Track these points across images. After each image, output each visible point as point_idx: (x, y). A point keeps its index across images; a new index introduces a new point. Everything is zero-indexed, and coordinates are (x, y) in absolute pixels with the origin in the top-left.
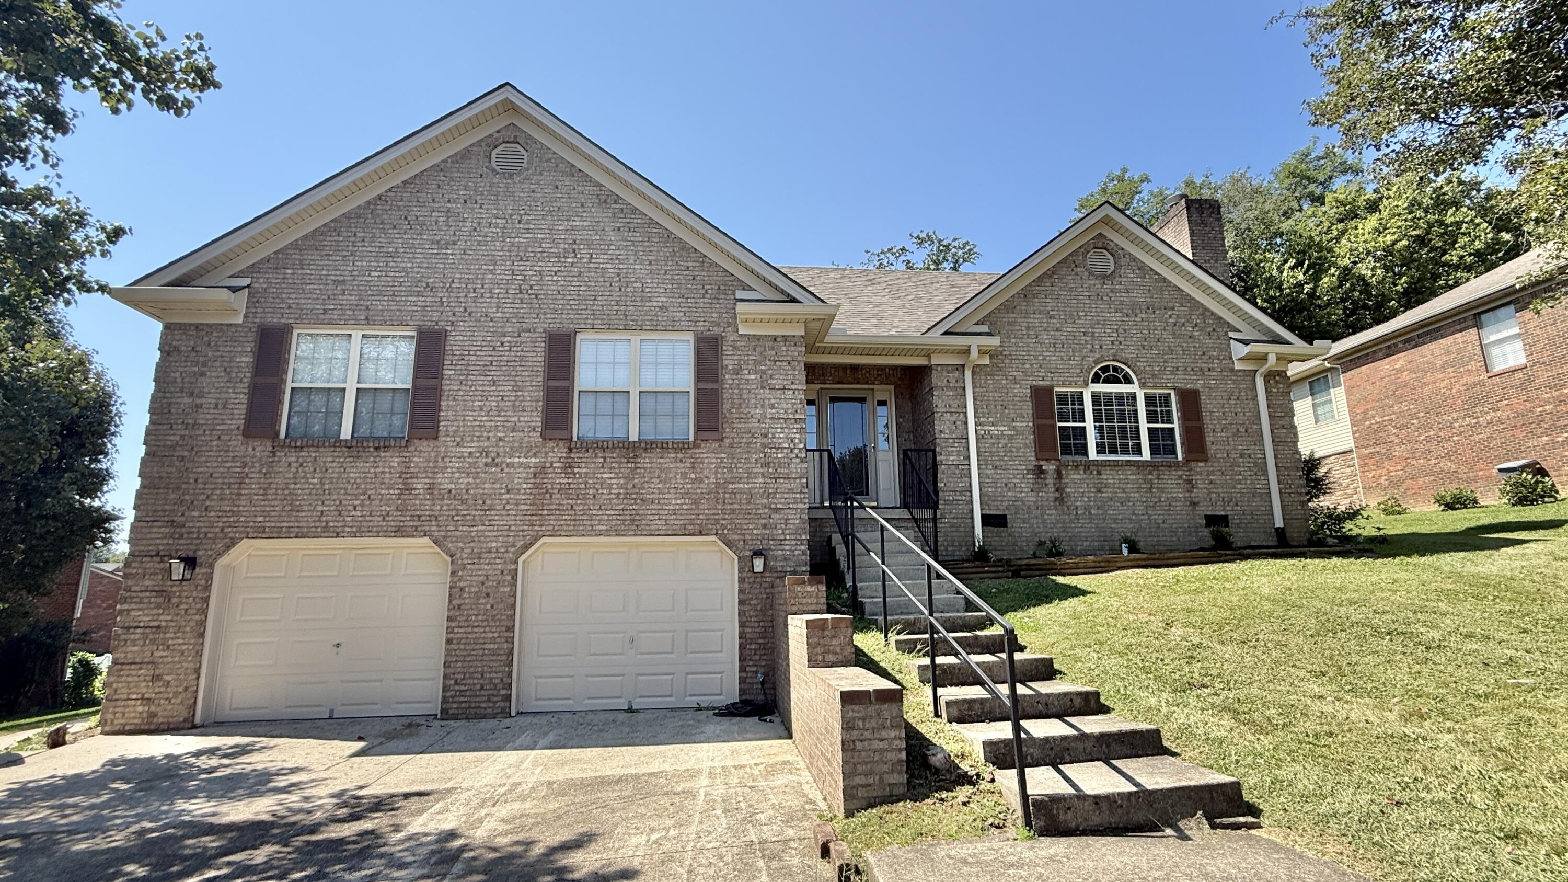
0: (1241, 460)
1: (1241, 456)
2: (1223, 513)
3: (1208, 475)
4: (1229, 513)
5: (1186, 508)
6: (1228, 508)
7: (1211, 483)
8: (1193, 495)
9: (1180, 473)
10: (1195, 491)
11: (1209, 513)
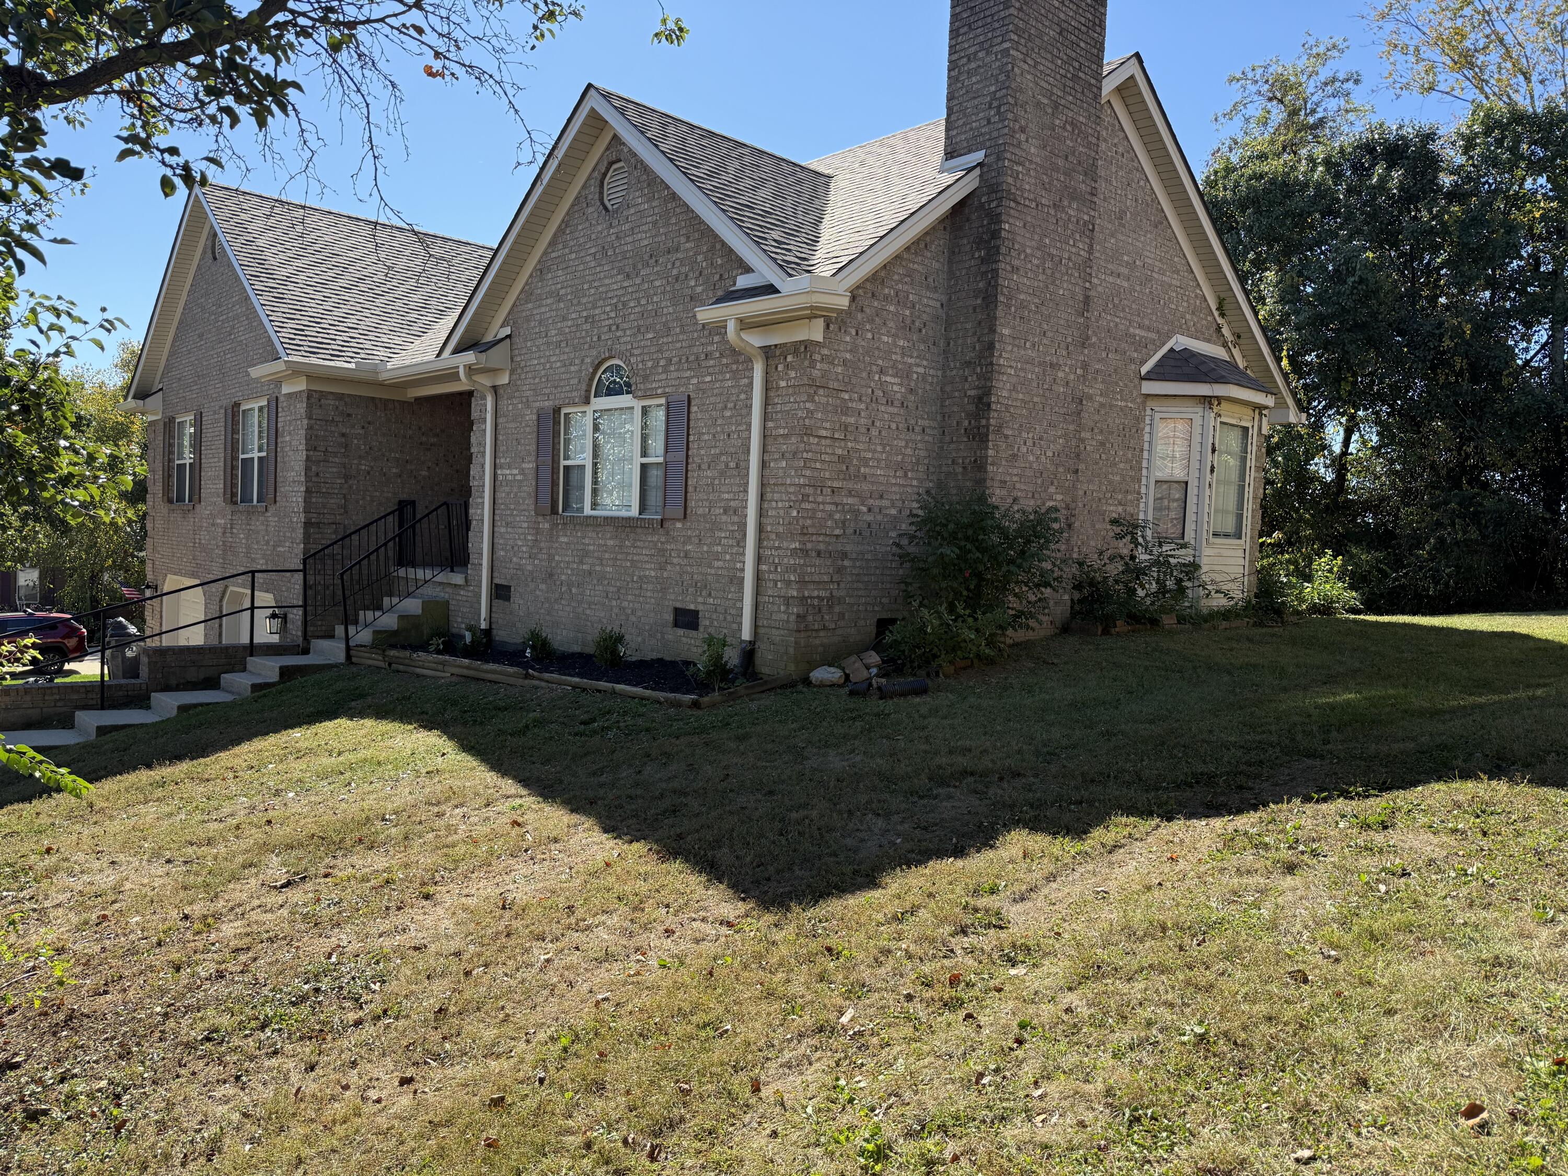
0: (724, 518)
1: (725, 512)
2: (692, 607)
3: (684, 543)
4: (700, 608)
5: (656, 595)
6: (700, 600)
7: (686, 557)
8: (665, 574)
9: (655, 539)
10: (669, 567)
11: (679, 605)
